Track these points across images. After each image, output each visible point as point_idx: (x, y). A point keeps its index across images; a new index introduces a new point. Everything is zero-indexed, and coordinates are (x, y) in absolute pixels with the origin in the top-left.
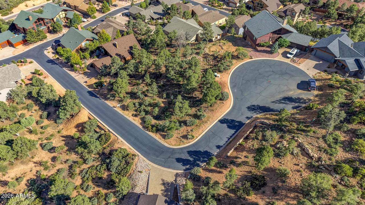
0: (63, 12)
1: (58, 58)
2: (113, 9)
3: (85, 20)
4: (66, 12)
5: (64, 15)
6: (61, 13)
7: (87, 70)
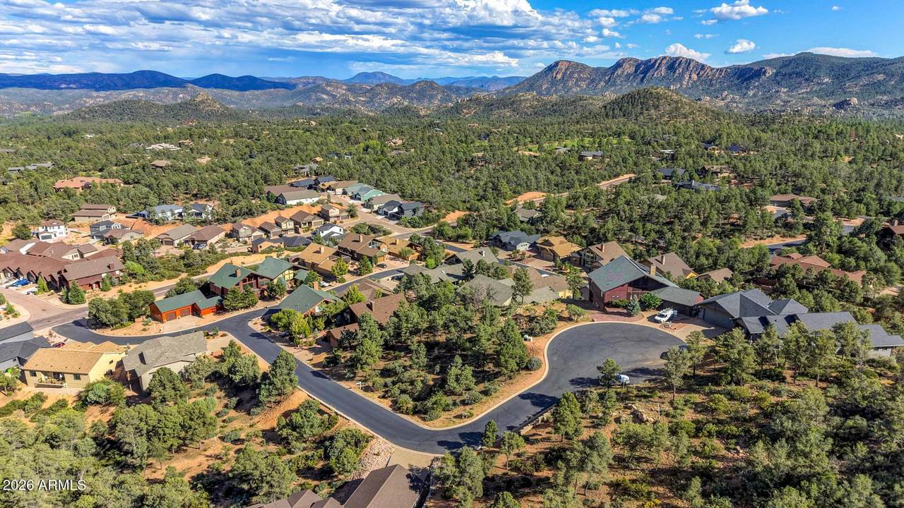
0: (291, 271)
1: (269, 331)
2: (376, 271)
3: (327, 284)
4: (296, 272)
5: (292, 275)
6: (287, 272)
7: (315, 345)
